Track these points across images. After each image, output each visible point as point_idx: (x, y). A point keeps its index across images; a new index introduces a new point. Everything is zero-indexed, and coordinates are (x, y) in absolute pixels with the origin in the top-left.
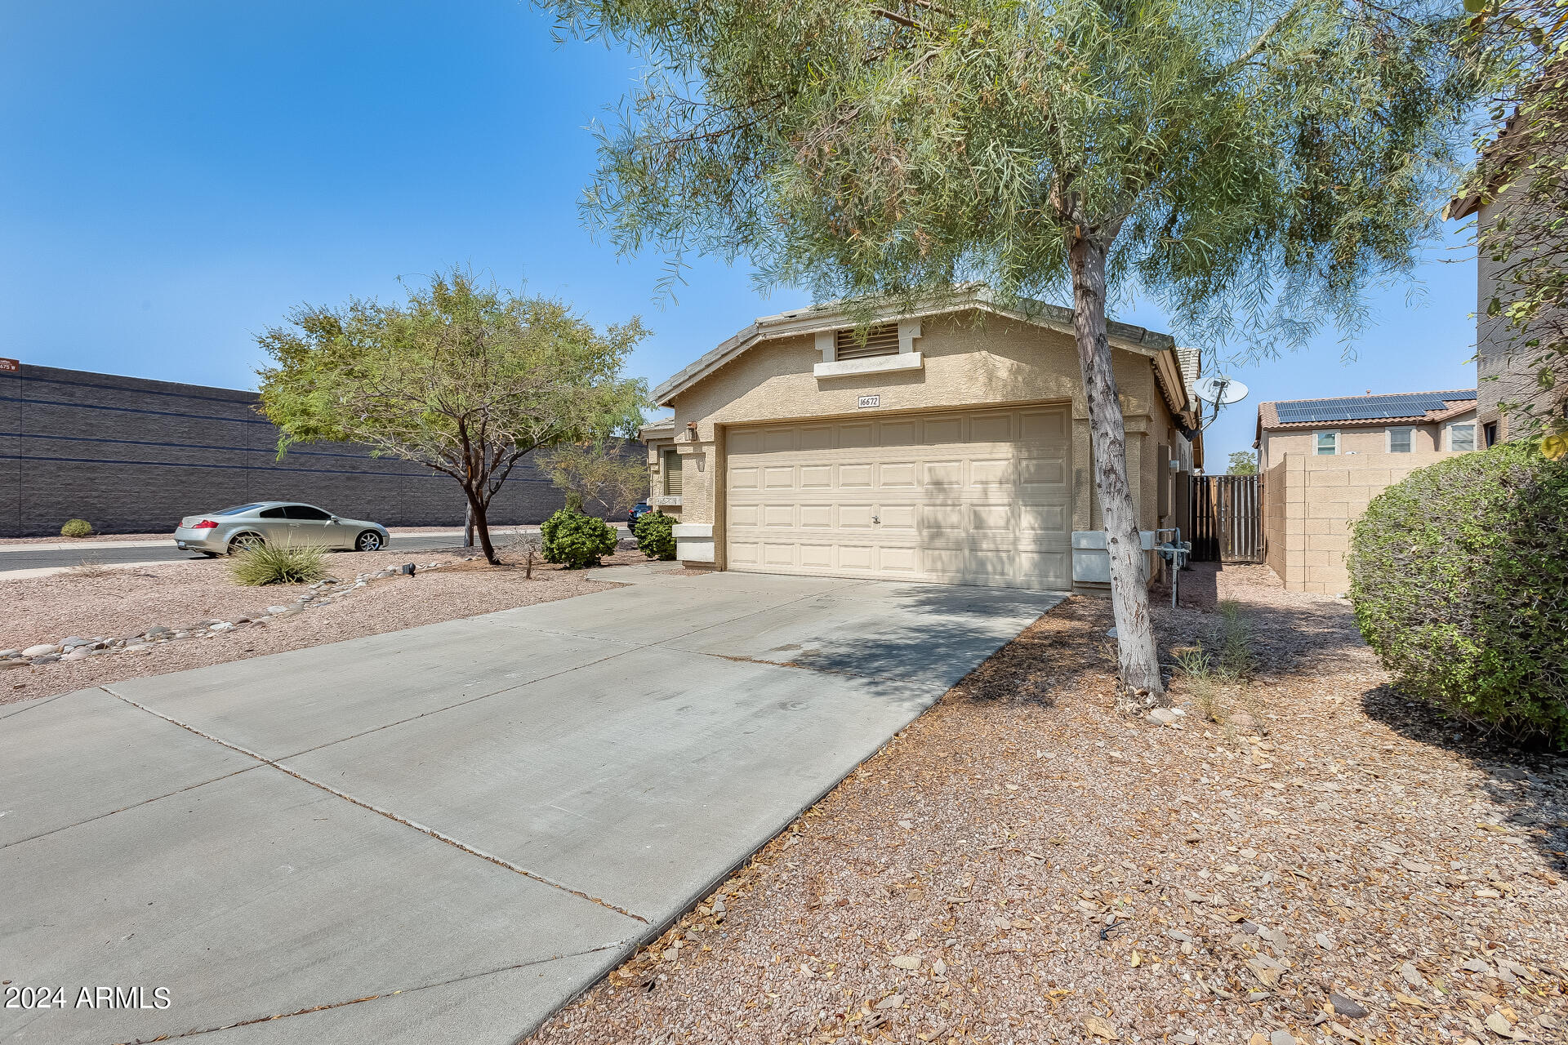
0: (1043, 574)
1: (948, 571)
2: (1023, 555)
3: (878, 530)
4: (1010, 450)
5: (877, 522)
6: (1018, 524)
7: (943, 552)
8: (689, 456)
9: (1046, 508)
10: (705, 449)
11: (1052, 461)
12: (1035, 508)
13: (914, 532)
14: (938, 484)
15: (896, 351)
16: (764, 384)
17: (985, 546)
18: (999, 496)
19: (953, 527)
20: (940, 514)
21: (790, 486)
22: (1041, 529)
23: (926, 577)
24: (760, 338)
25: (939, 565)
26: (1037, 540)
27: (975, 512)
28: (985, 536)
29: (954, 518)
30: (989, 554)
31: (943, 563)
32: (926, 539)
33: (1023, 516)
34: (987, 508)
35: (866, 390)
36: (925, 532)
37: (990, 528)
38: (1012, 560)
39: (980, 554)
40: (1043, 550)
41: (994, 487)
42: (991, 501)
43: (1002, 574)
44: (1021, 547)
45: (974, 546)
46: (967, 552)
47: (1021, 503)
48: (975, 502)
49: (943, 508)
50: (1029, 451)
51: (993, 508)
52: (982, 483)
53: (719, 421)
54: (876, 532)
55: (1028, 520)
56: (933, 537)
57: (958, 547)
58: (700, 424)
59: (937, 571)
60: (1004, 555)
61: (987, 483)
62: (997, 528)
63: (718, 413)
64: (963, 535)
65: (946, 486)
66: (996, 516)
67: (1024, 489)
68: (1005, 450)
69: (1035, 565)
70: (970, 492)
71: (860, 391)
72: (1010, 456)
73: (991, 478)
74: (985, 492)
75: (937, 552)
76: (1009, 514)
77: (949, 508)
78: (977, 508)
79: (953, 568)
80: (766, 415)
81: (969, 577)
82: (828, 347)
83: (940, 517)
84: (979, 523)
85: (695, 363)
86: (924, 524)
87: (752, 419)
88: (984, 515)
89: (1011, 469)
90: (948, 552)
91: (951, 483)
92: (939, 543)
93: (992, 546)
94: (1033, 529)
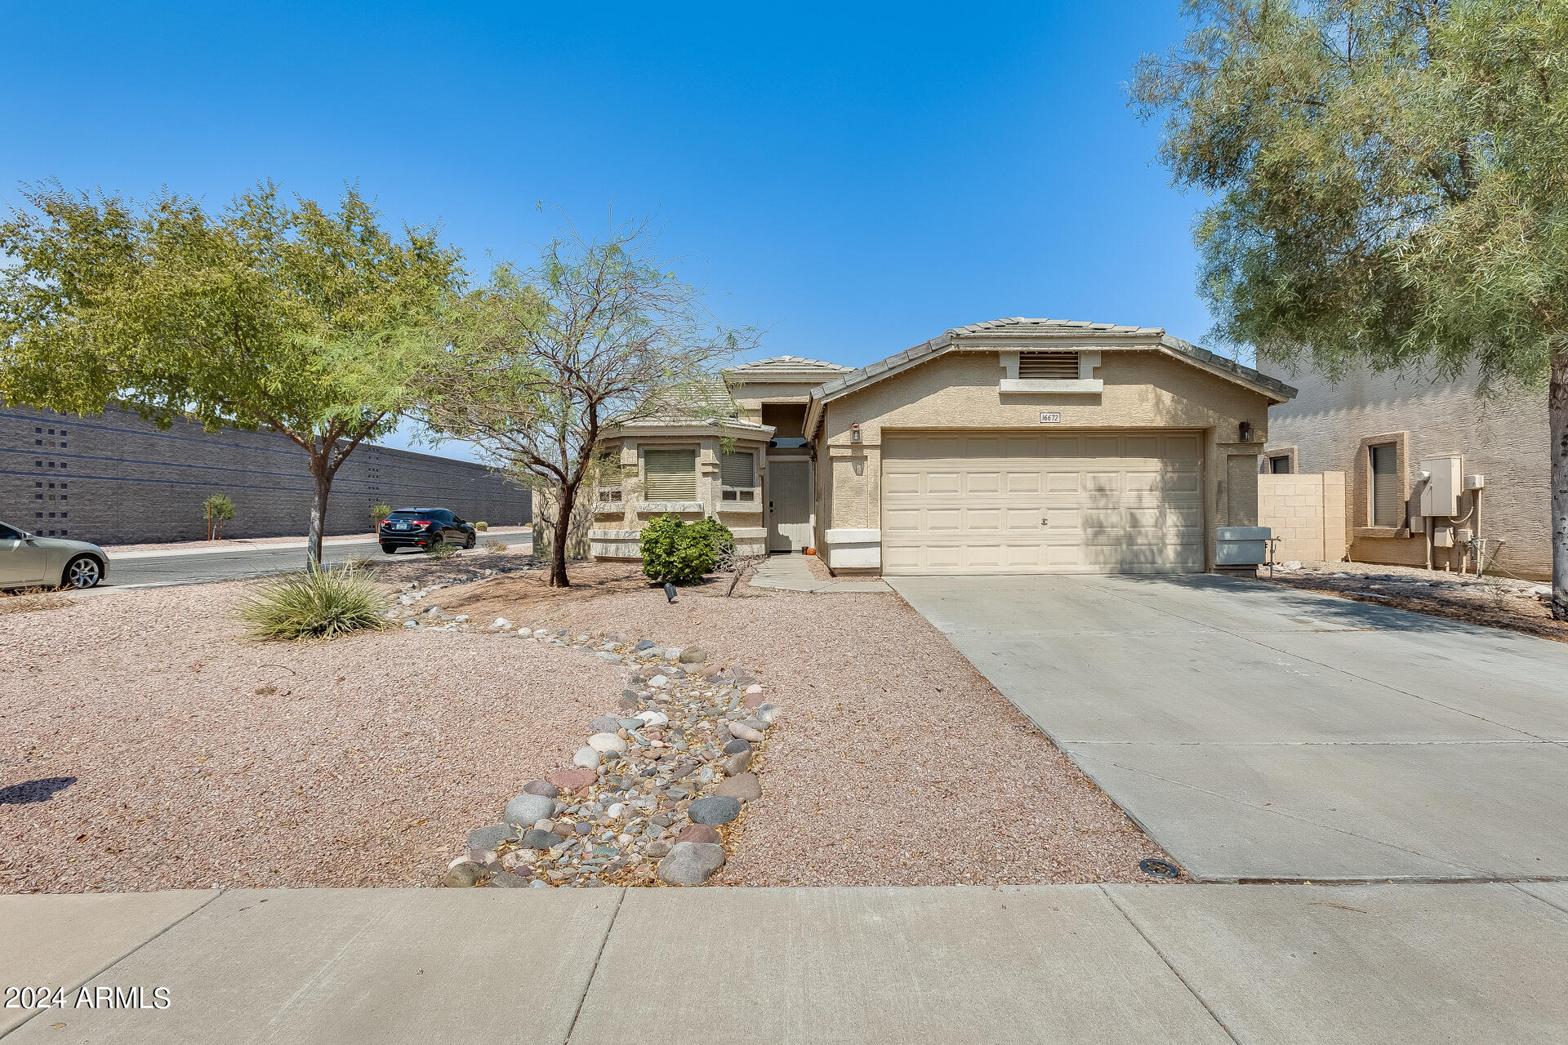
0: (1184, 562)
1: (1109, 563)
2: (1169, 547)
3: (1047, 530)
4: (1159, 464)
5: (1044, 524)
6: (1164, 523)
7: (1104, 548)
8: (843, 459)
9: (1185, 511)
10: (866, 452)
11: (1189, 474)
12: (1177, 511)
13: (1079, 531)
14: (1101, 490)
15: (1076, 376)
16: (941, 393)
17: (1139, 541)
18: (1151, 500)
19: (1113, 527)
20: (1102, 514)
21: (956, 491)
22: (1182, 526)
23: (1090, 569)
24: (952, 348)
25: (1101, 558)
26: (1181, 535)
27: (1131, 514)
28: (1140, 533)
29: (1114, 519)
30: (1143, 547)
31: (1104, 556)
32: (1090, 537)
33: (1168, 516)
34: (1141, 511)
35: (1048, 407)
36: (1090, 531)
37: (1143, 527)
38: (1161, 552)
39: (1135, 548)
40: (1184, 542)
41: (1146, 494)
42: (1145, 505)
43: (1153, 562)
44: (1167, 542)
45: (1130, 540)
46: (1124, 546)
47: (1167, 506)
48: (1132, 506)
49: (1104, 511)
50: (1173, 466)
51: (1146, 511)
52: (1138, 490)
53: (887, 425)
54: (1043, 532)
55: (1172, 518)
56: (1096, 535)
57: (1117, 542)
58: (863, 427)
59: (1099, 563)
60: (1155, 548)
61: (1141, 490)
62: (1148, 526)
63: (886, 416)
64: (1122, 532)
65: (1108, 493)
66: (1148, 517)
67: (1170, 493)
68: (1154, 464)
69: (1178, 554)
70: (1128, 498)
71: (1041, 408)
72: (1158, 469)
73: (1145, 487)
74: (1140, 498)
75: (1099, 548)
76: (1158, 514)
77: (1109, 511)
78: (1133, 511)
79: (1113, 560)
80: (944, 422)
81: (1126, 567)
82: (1013, 365)
83: (1102, 517)
84: (1135, 522)
85: (877, 364)
86: (1088, 523)
87: (926, 425)
88: (1139, 516)
89: (1159, 478)
90: (1109, 547)
91: (1111, 490)
92: (1102, 539)
93: (1146, 542)
94: (1177, 526)
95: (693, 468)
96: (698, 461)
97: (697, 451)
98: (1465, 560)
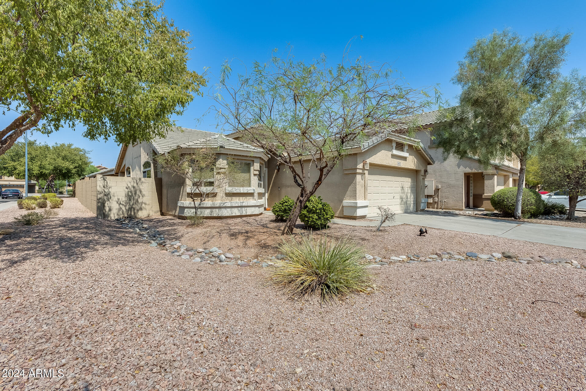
5: (394, 198)
8: (359, 174)
10: (365, 172)
11: (414, 183)
13: (399, 200)
15: (404, 151)
22: (413, 198)
23: (400, 212)
24: (388, 137)
29: (404, 196)
35: (399, 160)
50: (412, 181)
56: (402, 201)
63: (370, 159)
67: (412, 189)
76: (410, 195)
80: (381, 163)
82: (394, 145)
86: (400, 197)
87: (378, 163)
89: (410, 184)
95: (249, 171)
96: (252, 168)
97: (252, 164)
98: (436, 206)
